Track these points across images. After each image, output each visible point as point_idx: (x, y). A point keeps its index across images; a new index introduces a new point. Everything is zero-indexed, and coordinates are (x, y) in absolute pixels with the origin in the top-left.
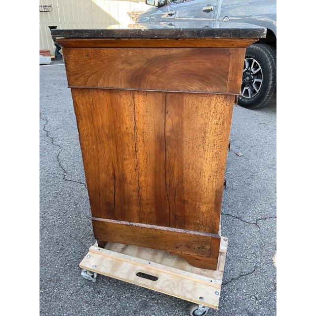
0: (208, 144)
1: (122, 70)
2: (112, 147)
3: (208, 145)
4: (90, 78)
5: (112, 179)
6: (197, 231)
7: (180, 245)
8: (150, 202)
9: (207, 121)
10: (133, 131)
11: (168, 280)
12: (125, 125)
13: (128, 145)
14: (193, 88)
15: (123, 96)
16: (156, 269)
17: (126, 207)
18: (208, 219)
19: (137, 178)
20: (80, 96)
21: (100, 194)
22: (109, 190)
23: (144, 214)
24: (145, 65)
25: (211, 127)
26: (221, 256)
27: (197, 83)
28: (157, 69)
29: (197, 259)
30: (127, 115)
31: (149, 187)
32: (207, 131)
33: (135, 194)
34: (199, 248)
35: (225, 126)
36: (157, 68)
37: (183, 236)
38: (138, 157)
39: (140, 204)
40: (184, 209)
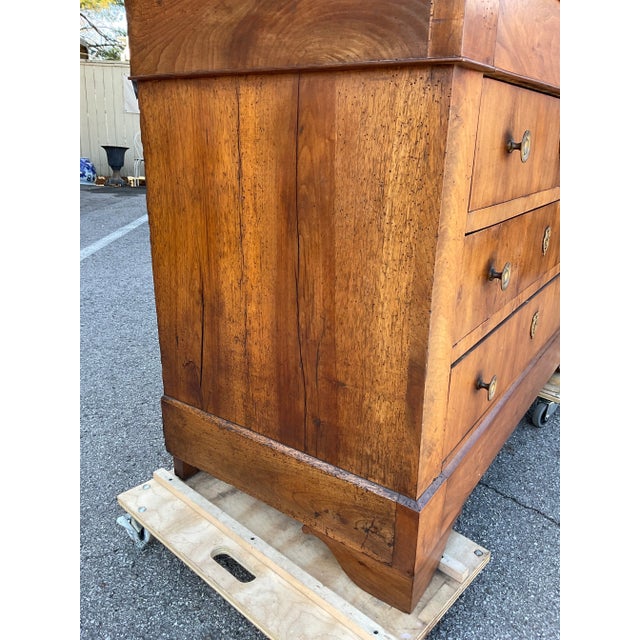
0: (391, 217)
1: (214, 26)
2: (200, 222)
3: (390, 223)
4: (163, 55)
5: (198, 303)
6: (366, 478)
7: (323, 509)
8: (267, 373)
9: (387, 149)
10: (235, 183)
11: (272, 591)
12: (221, 165)
13: (226, 219)
14: (351, 54)
15: (219, 92)
16: (260, 556)
17: (223, 381)
18: (390, 445)
19: (243, 306)
20: (151, 101)
21: (177, 338)
22: (193, 330)
23: (255, 404)
24: (254, 8)
25: (397, 169)
26: (445, 586)
27: (361, 40)
28: (278, 14)
29: (361, 563)
30: (226, 141)
31: (266, 334)
32: (387, 179)
33: (238, 348)
34: (367, 530)
35: (431, 163)
36: (278, 10)
37: (332, 484)
38: (245, 252)
39: (247, 377)
40: (336, 406)
